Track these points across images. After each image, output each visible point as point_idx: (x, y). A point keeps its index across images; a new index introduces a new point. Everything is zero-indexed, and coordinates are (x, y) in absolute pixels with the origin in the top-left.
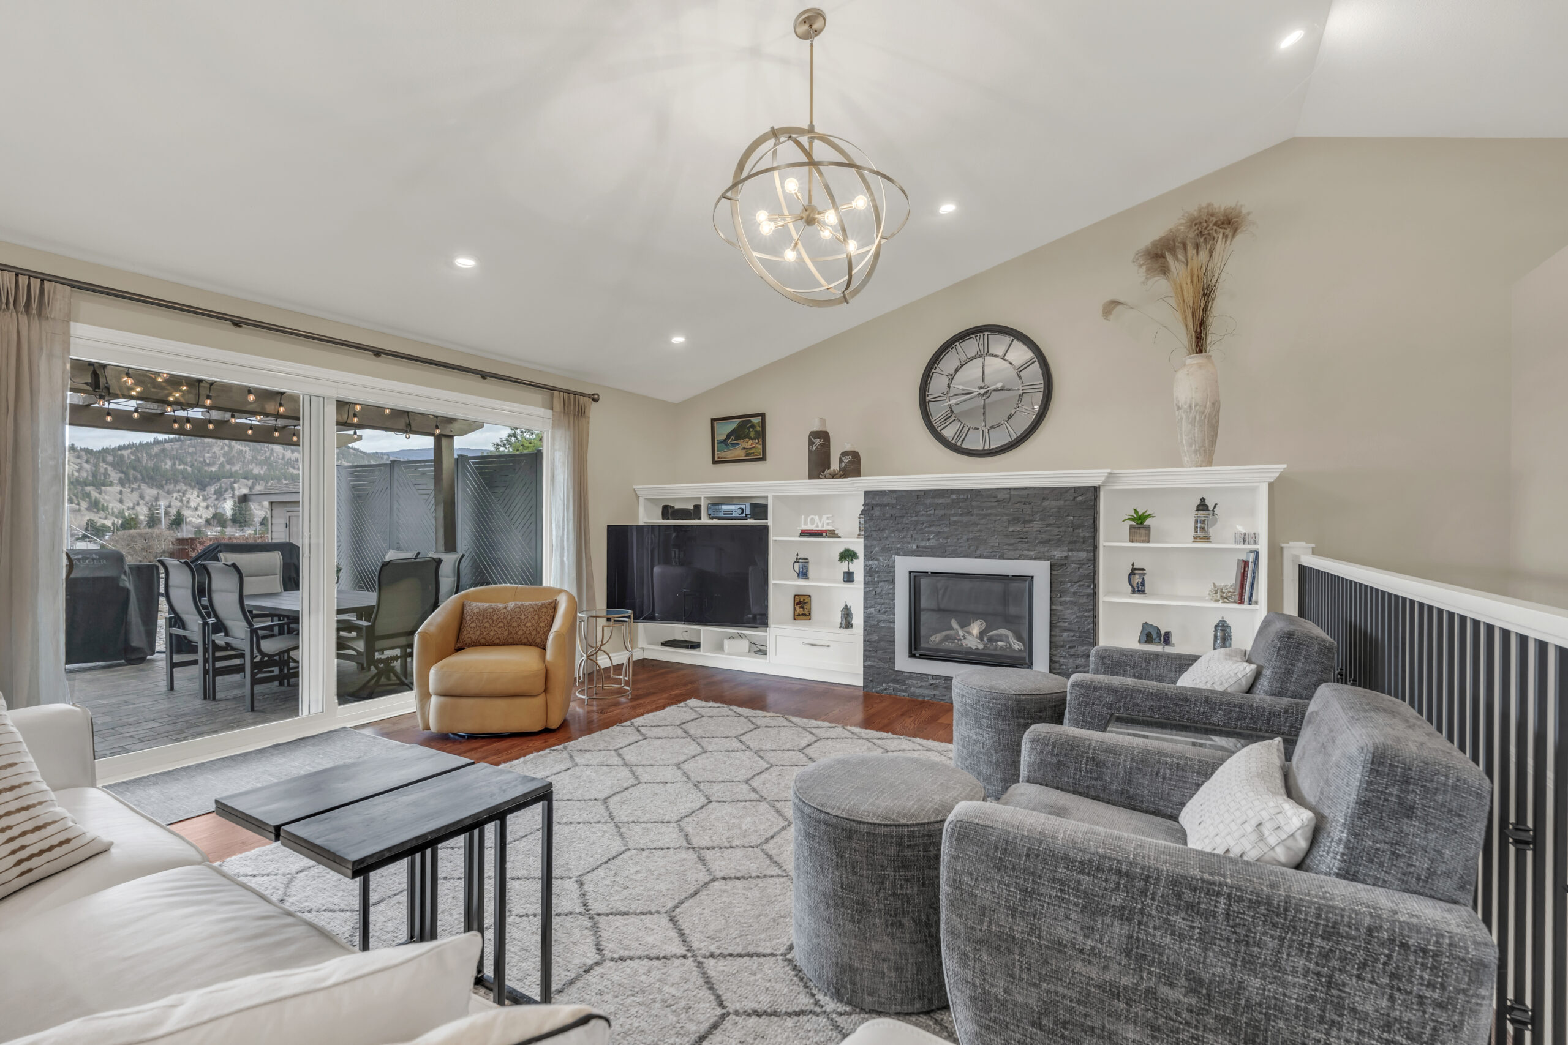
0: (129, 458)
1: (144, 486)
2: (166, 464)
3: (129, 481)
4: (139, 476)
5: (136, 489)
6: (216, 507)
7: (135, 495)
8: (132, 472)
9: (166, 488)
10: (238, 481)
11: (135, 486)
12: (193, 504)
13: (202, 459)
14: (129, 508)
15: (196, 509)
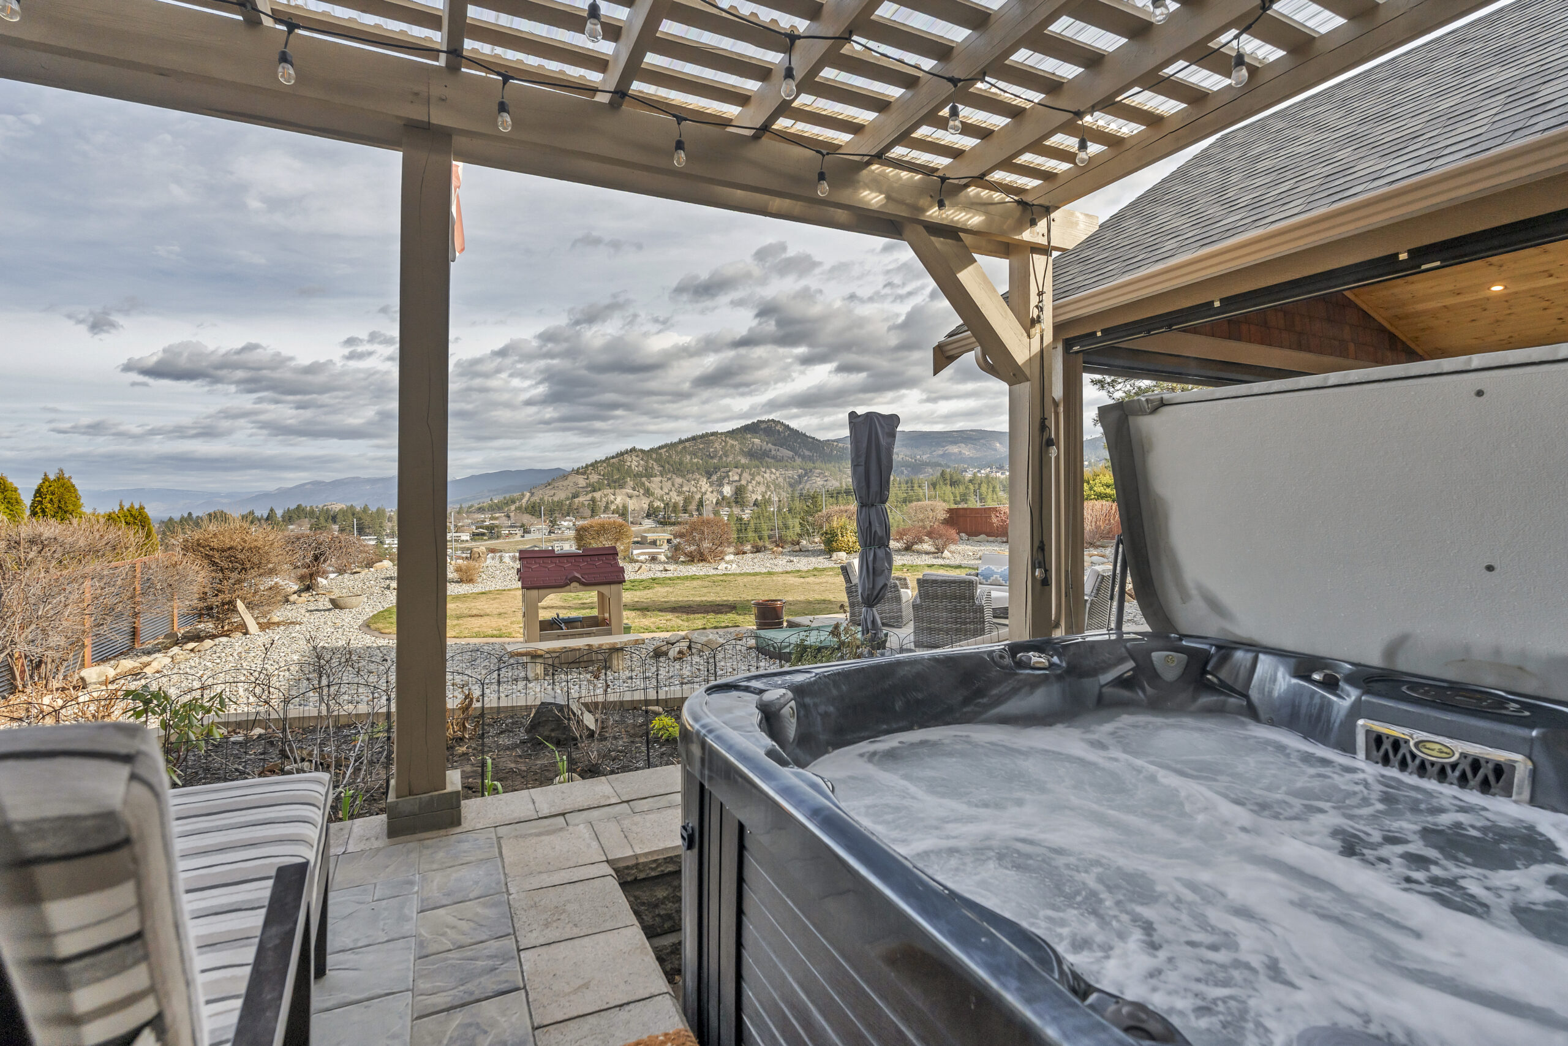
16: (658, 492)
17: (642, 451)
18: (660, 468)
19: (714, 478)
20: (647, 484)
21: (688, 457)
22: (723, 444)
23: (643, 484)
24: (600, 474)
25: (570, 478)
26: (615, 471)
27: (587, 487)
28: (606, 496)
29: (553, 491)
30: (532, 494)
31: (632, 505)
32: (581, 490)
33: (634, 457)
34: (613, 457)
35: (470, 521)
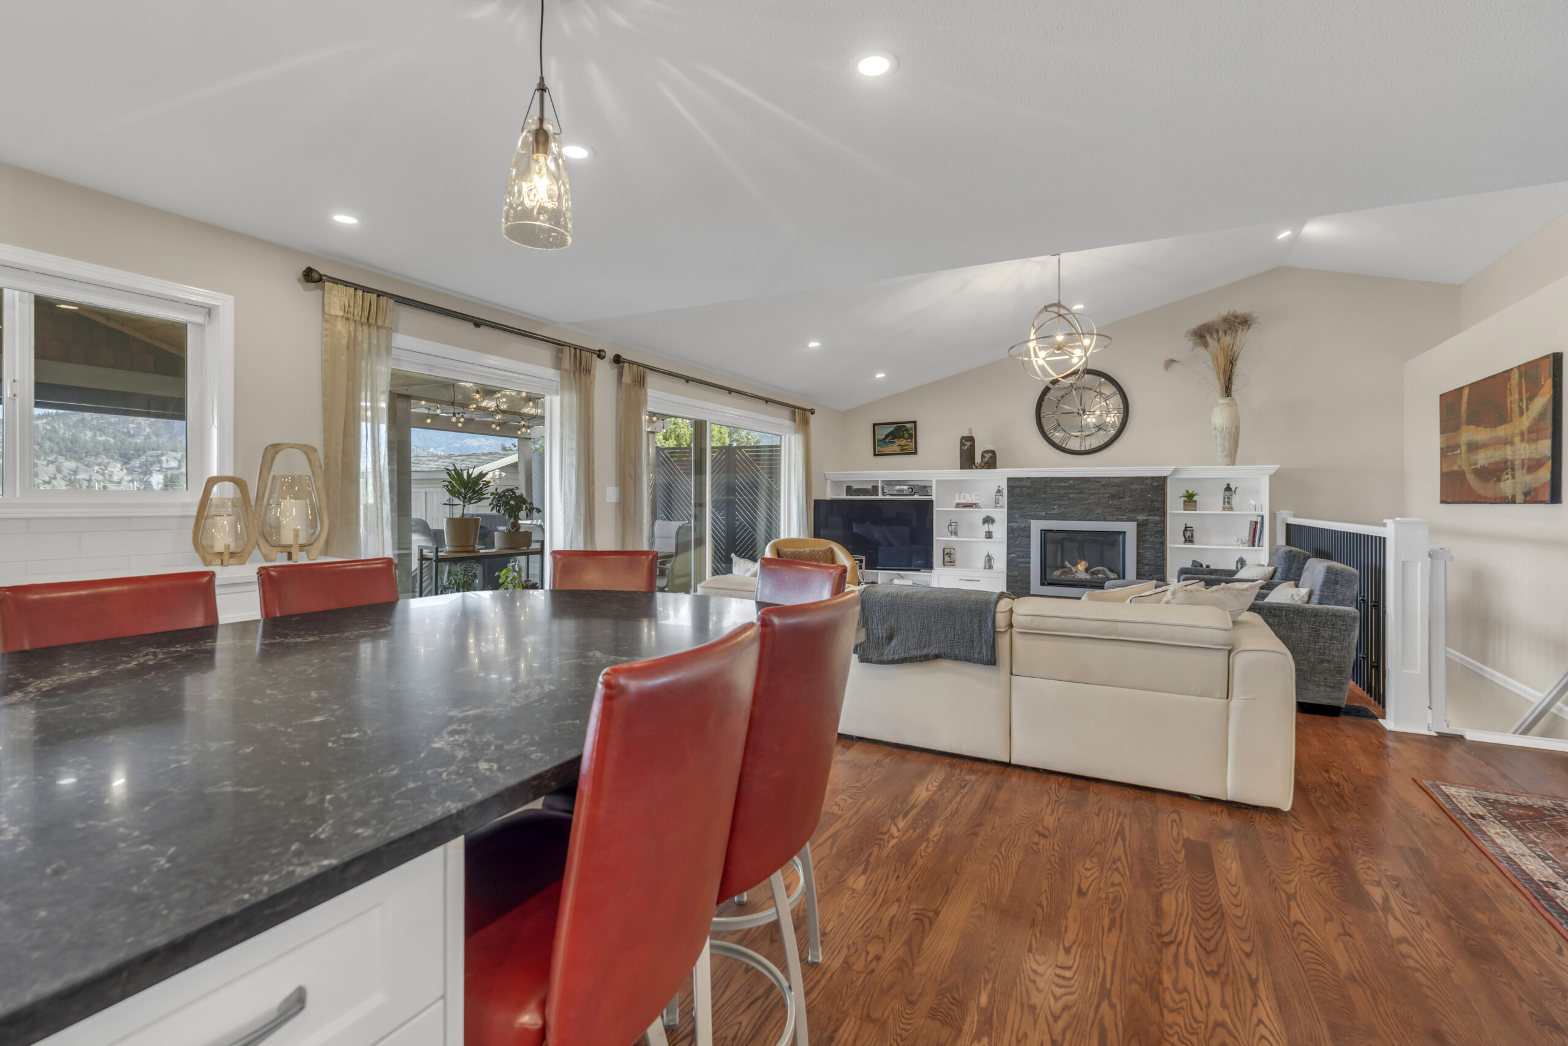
0: (44, 428)
1: (61, 459)
2: (85, 435)
3: (46, 454)
4: (56, 448)
5: (52, 462)
6: (141, 481)
7: (52, 468)
8: (47, 444)
9: (87, 460)
10: (167, 454)
11: (51, 458)
12: (115, 479)
13: (125, 430)
14: (45, 482)
15: (119, 483)
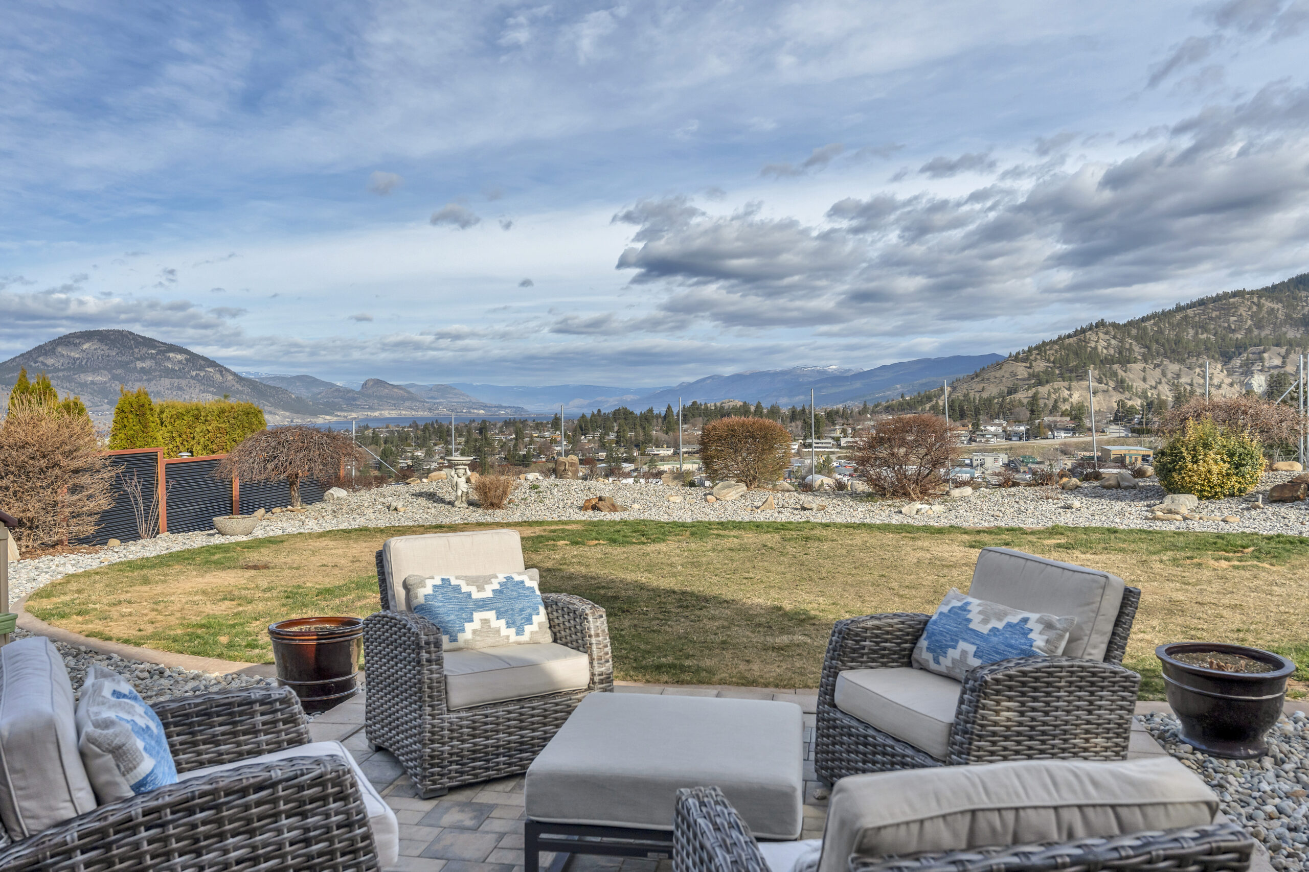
16: (1139, 385)
17: (1115, 325)
18: (1142, 350)
19: (1237, 362)
20: (1121, 373)
21: (1191, 332)
22: (1255, 308)
23: (1115, 374)
24: (1048, 361)
25: (1006, 367)
26: (1072, 356)
27: (1029, 379)
28: (1056, 391)
29: (982, 385)
30: (954, 389)
31: (1096, 403)
32: (1020, 383)
33: (1101, 335)
34: (1069, 336)
35: (872, 423)
